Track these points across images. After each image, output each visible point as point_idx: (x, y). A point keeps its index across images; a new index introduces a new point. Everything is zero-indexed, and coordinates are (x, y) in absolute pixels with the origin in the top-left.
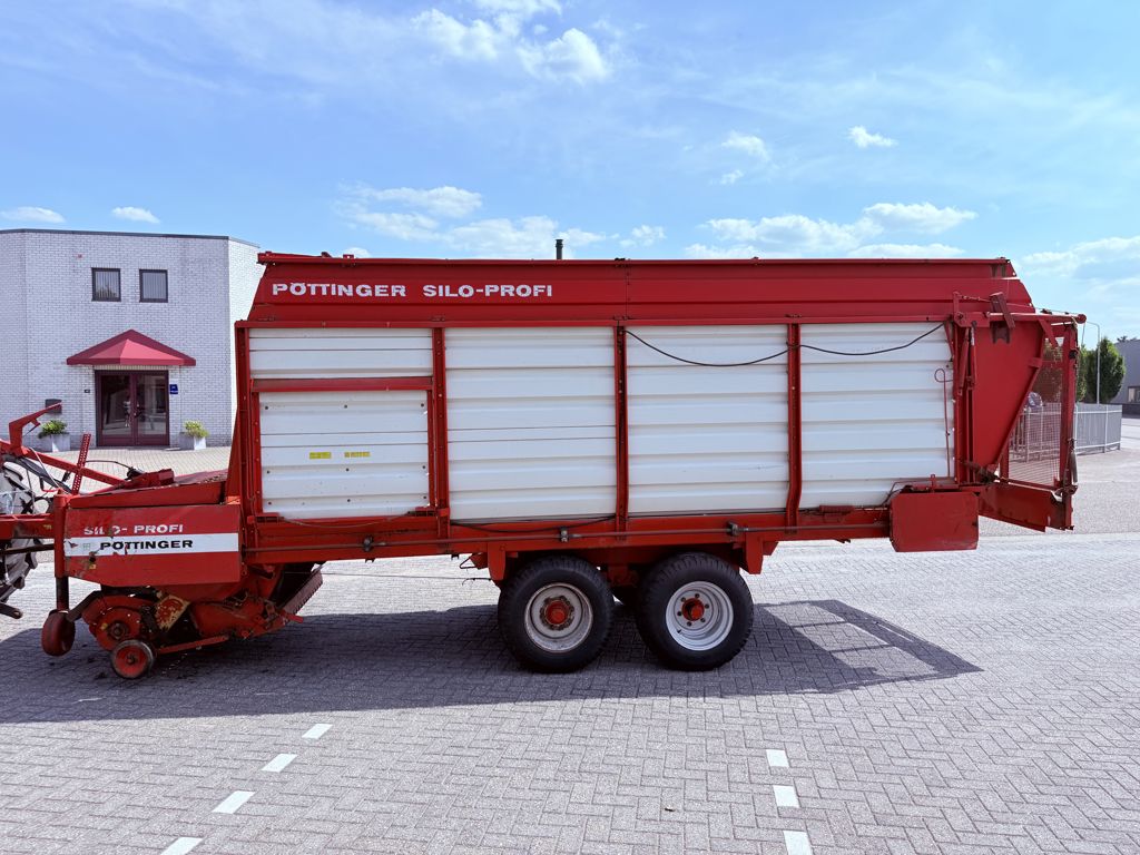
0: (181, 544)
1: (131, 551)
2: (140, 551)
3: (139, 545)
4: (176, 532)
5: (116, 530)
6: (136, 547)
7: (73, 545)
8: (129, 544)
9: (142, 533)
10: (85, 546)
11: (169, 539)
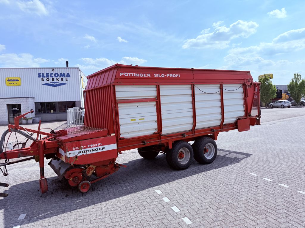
0: (102, 149)
1: (88, 153)
2: (90, 153)
3: (90, 151)
4: (100, 145)
5: (82, 147)
6: (89, 152)
7: (70, 154)
8: (87, 151)
9: (90, 147)
10: (74, 153)
11: (98, 148)
